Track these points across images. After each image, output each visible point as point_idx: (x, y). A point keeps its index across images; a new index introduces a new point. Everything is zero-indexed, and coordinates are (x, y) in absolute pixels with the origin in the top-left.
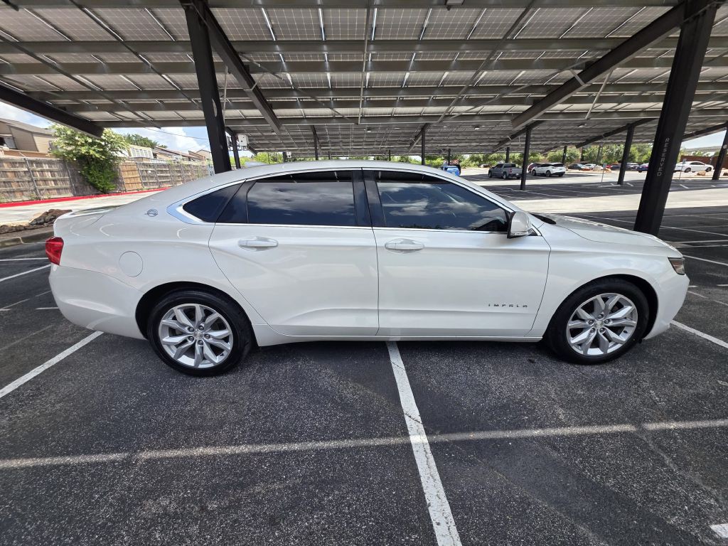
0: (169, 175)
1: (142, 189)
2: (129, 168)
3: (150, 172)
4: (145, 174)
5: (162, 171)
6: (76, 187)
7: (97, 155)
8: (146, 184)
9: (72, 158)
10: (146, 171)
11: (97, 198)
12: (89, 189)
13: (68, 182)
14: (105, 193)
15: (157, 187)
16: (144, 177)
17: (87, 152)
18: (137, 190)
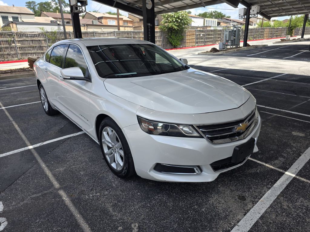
0: (213, 37)
1: (194, 46)
2: (191, 33)
3: (201, 35)
4: (198, 36)
5: (209, 35)
6: (164, 45)
7: (175, 27)
8: (197, 43)
9: (165, 30)
10: (200, 35)
11: (171, 50)
12: (169, 45)
13: (161, 42)
14: (175, 48)
15: (203, 44)
16: (197, 39)
17: (171, 26)
18: (192, 46)
